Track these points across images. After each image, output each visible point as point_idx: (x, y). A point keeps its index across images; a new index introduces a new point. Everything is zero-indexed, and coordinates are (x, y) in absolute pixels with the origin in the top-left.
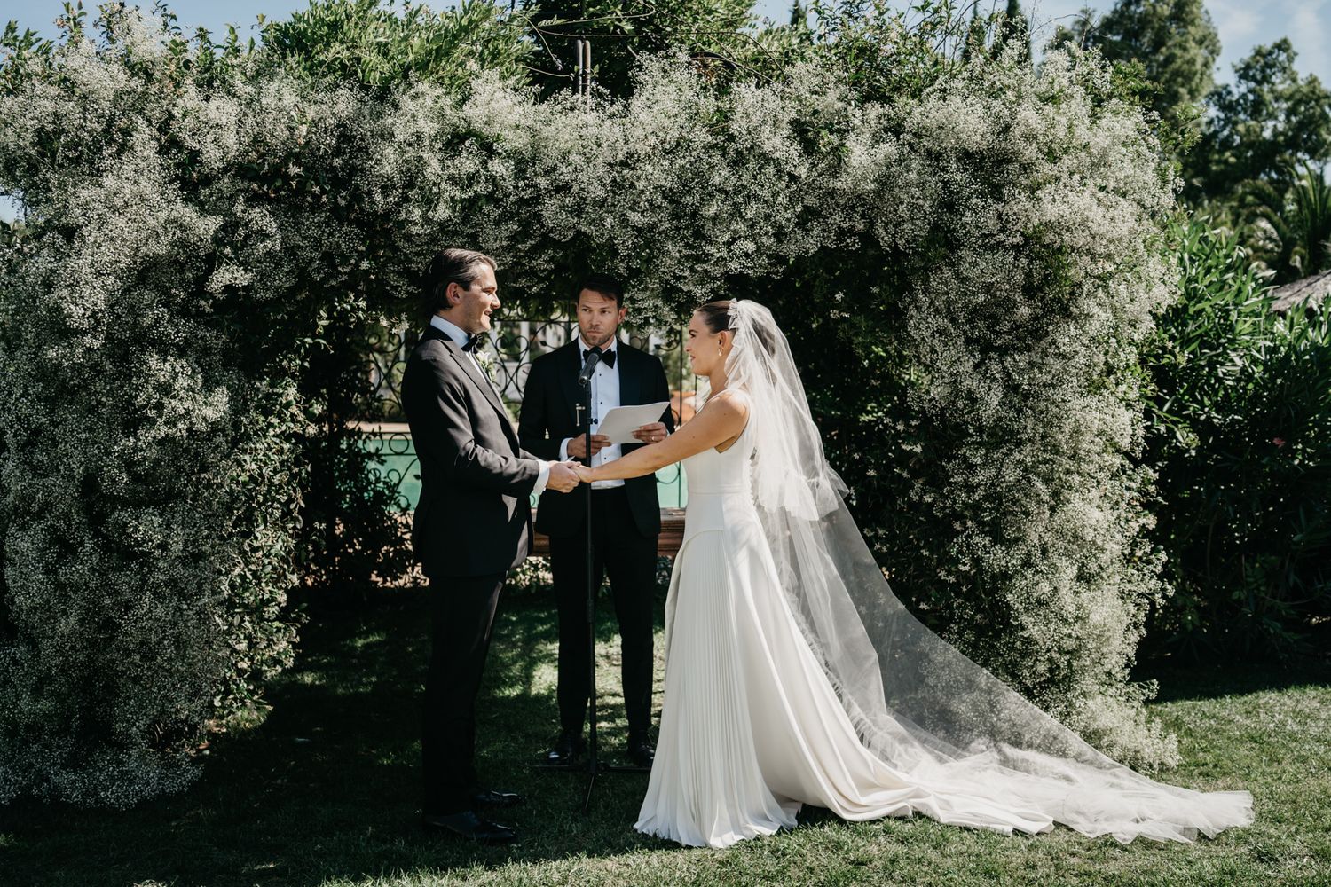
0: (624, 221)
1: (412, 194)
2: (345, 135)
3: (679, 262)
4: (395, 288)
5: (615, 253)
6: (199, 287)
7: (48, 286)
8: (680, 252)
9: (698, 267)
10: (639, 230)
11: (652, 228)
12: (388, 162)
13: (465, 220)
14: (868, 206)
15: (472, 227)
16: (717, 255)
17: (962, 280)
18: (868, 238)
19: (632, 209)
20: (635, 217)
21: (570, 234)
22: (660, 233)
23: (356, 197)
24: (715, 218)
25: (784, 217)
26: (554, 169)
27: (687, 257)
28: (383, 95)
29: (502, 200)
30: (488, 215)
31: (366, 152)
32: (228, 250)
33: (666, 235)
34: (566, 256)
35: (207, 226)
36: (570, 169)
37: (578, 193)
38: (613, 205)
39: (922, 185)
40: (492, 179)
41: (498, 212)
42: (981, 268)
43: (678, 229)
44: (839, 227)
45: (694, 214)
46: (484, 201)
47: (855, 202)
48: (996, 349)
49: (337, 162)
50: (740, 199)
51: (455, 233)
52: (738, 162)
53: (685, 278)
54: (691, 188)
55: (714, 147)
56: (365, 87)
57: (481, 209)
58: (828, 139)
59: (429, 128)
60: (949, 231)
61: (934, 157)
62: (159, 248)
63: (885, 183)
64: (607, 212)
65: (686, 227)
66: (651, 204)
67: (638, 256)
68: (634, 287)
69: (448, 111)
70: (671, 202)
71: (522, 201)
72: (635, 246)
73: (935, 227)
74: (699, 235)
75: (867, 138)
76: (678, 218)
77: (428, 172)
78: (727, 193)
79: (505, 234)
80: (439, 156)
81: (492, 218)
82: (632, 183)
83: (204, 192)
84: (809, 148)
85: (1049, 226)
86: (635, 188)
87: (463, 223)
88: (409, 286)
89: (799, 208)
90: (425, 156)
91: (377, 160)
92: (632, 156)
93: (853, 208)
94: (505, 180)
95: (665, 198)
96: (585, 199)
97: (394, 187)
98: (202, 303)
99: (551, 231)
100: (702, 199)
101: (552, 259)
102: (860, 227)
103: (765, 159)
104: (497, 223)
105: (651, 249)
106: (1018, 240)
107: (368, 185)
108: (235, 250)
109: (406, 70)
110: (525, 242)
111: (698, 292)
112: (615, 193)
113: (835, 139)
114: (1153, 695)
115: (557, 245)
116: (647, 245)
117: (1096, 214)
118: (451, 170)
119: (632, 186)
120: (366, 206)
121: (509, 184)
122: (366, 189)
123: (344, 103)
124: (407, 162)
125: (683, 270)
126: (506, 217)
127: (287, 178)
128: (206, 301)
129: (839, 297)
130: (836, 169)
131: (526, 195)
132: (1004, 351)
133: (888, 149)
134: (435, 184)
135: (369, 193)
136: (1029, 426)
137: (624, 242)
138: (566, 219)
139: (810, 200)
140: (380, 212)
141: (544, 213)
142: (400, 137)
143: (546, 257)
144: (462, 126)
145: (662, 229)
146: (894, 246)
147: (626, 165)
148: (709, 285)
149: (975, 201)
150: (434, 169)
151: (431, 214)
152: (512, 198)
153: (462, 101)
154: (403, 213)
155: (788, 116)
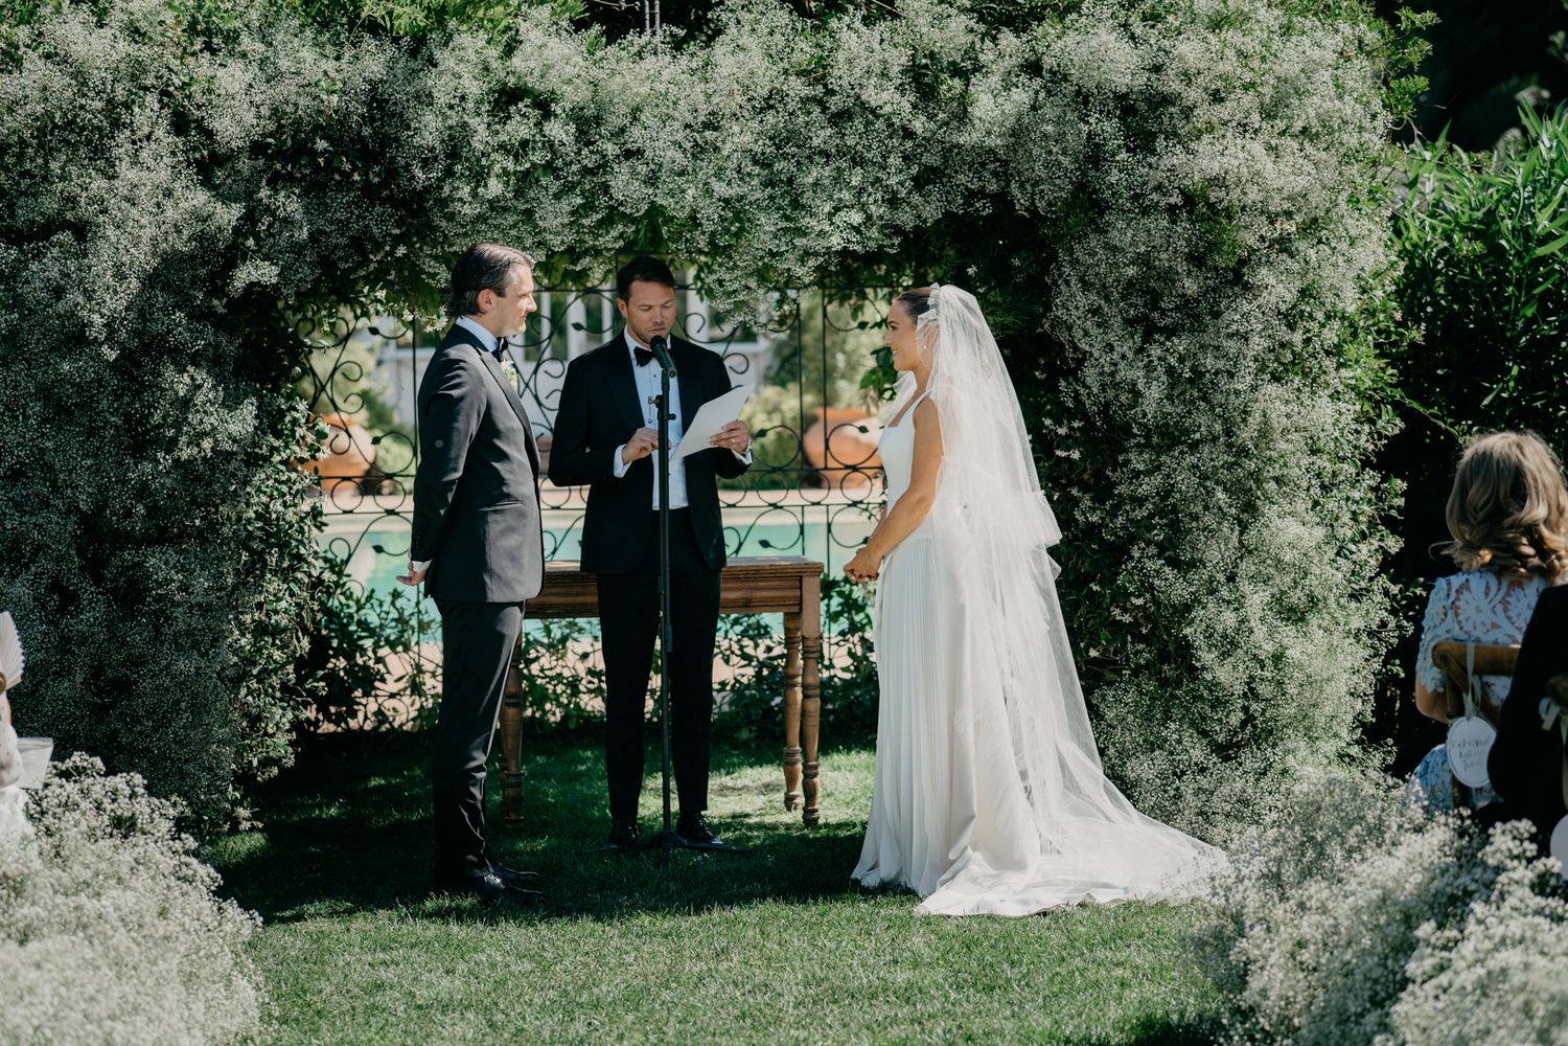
0: (708, 192)
1: (458, 169)
2: (377, 100)
3: (775, 237)
4: (433, 276)
6: (217, 282)
7: (58, 292)
8: (775, 225)
9: (799, 242)
10: (727, 201)
11: (741, 198)
12: (429, 130)
13: (519, 193)
14: (1000, 163)
15: (527, 202)
16: (818, 229)
17: (1112, 249)
18: (1002, 200)
19: (717, 177)
20: (720, 189)
21: (644, 207)
22: (751, 203)
23: (392, 173)
24: (815, 186)
25: (897, 181)
26: (622, 130)
27: (785, 231)
28: (418, 47)
29: (562, 170)
30: (546, 189)
31: (402, 119)
32: (251, 242)
33: (759, 207)
34: (637, 231)
35: (228, 215)
37: (653, 159)
38: (695, 173)
39: (1060, 138)
40: (550, 145)
41: (558, 184)
42: (1130, 236)
43: (772, 198)
44: (967, 188)
45: (790, 181)
46: (540, 171)
47: (983, 157)
48: (1162, 330)
49: (367, 131)
51: (506, 209)
52: (840, 118)
53: (782, 254)
55: (815, 99)
56: (396, 40)
57: (538, 181)
58: (948, 84)
59: (474, 88)
60: (1095, 191)
61: (1082, 98)
62: (182, 245)
63: (1018, 134)
65: (782, 196)
66: (739, 173)
67: (727, 231)
69: (494, 64)
70: (763, 167)
71: (585, 170)
72: (723, 219)
73: (1081, 187)
74: (796, 204)
75: (995, 80)
76: (773, 186)
78: (828, 156)
79: (569, 209)
80: (487, 120)
81: (550, 191)
82: (716, 146)
83: (220, 176)
84: (927, 93)
85: (1217, 182)
86: (720, 152)
87: (516, 198)
89: (915, 170)
90: (470, 121)
91: (415, 128)
92: (715, 114)
93: (983, 165)
94: (565, 145)
95: (755, 162)
96: (661, 167)
97: (435, 159)
98: (216, 302)
99: (621, 204)
100: (798, 163)
101: (621, 236)
102: (993, 186)
103: (874, 113)
104: (557, 197)
105: (740, 221)
106: (1176, 199)
107: (406, 158)
108: (258, 239)
109: (439, 14)
110: (588, 216)
111: (799, 271)
112: (695, 158)
113: (957, 83)
114: (1391, 760)
115: (629, 219)
116: (737, 218)
117: (1266, 164)
118: (502, 137)
119: (716, 149)
120: (403, 182)
121: (570, 149)
122: (402, 162)
123: (374, 61)
124: (450, 128)
125: (779, 246)
126: (568, 189)
127: (313, 154)
128: (220, 299)
129: (971, 271)
130: (962, 117)
131: (590, 162)
132: (1171, 332)
133: (1021, 97)
134: (483, 154)
135: (407, 167)
136: (1204, 422)
137: (709, 216)
138: (638, 189)
139: (928, 159)
140: (419, 187)
141: (612, 183)
142: (441, 99)
143: (614, 233)
144: (512, 81)
145: (753, 199)
146: (1032, 209)
147: (707, 126)
148: (812, 263)
149: (1123, 155)
150: (481, 136)
151: (481, 190)
152: (574, 168)
153: (509, 50)
154: (447, 189)
155: (899, 59)
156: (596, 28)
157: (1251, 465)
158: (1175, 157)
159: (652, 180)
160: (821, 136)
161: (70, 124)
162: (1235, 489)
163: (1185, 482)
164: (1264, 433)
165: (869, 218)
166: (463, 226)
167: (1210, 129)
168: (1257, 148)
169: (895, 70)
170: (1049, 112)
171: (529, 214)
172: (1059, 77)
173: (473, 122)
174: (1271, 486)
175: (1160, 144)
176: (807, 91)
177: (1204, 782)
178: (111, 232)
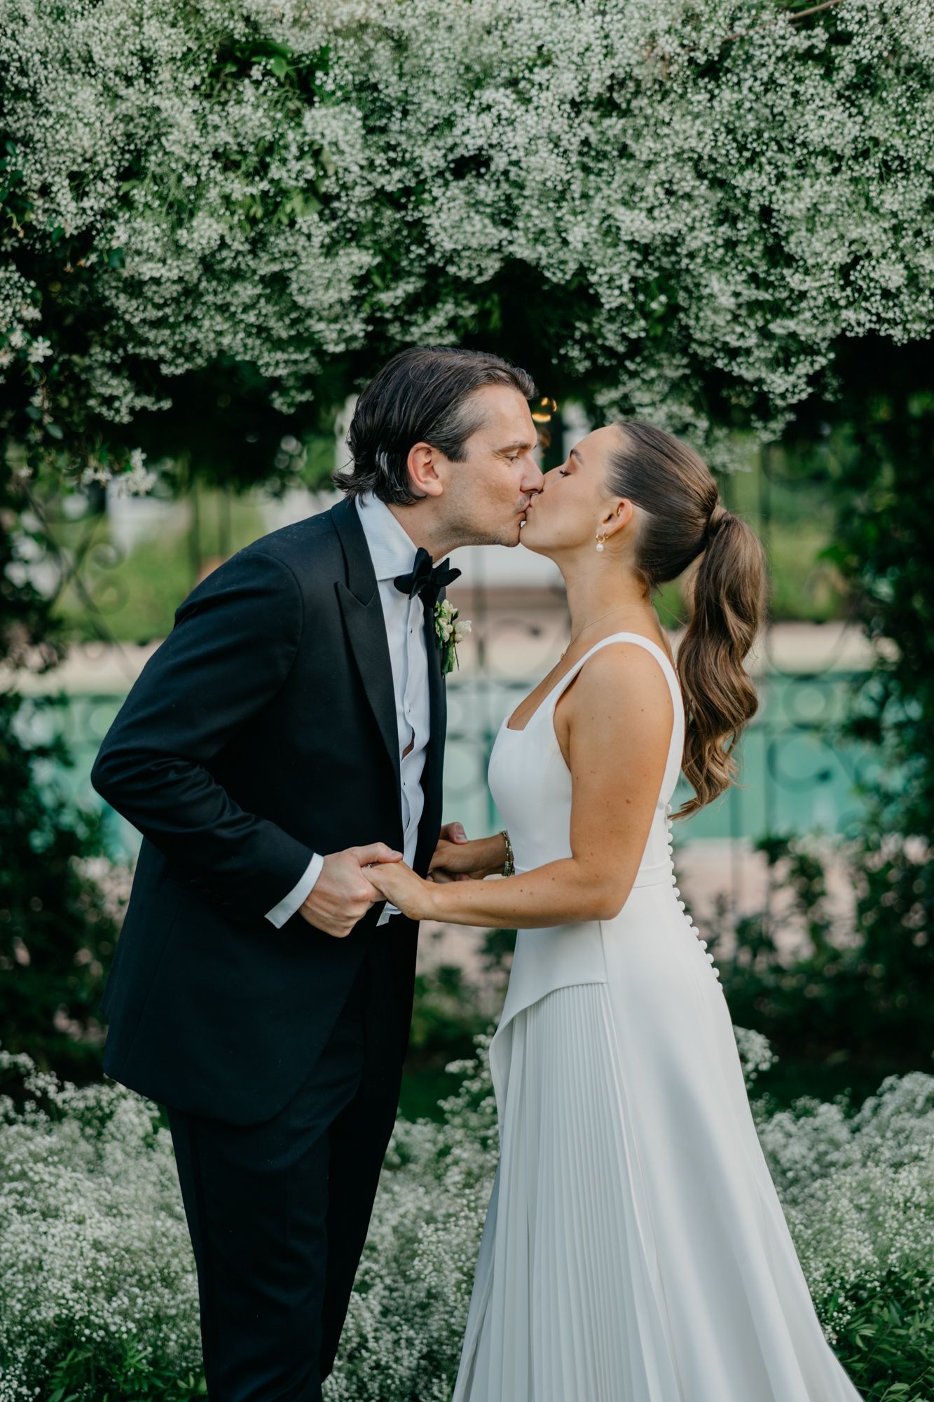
0: (610, 232)
1: (139, 194)
3: (736, 318)
4: (109, 401)
5: (595, 302)
8: (737, 295)
9: (779, 327)
10: (646, 250)
11: (672, 244)
12: (83, 119)
13: (258, 244)
15: (274, 260)
19: (627, 203)
20: (634, 223)
21: (493, 265)
22: (691, 255)
26: (449, 123)
27: (754, 306)
29: (338, 197)
30: (309, 237)
31: (33, 99)
33: (706, 260)
34: (482, 316)
36: (487, 119)
37: (506, 173)
38: (585, 196)
40: (314, 152)
41: (326, 228)
43: (730, 244)
45: (766, 213)
46: (295, 200)
50: (870, 169)
51: (237, 275)
52: (858, 88)
53: (748, 352)
54: (756, 154)
55: (807, 56)
57: (291, 219)
59: (168, 41)
64: (575, 213)
65: (750, 241)
66: (669, 193)
67: (642, 310)
68: (633, 375)
70: (718, 183)
71: (382, 198)
72: (639, 285)
74: (777, 255)
76: (733, 220)
77: (174, 142)
78: (840, 158)
79: (348, 271)
80: (194, 103)
81: (316, 241)
82: (625, 146)
86: (632, 156)
87: (253, 252)
88: (137, 394)
90: (164, 104)
91: (61, 116)
92: (622, 84)
94: (342, 152)
95: (701, 176)
96: (521, 187)
97: (98, 174)
100: (781, 177)
101: (453, 324)
104: (329, 250)
105: (672, 295)
107: (41, 173)
110: (388, 288)
111: (778, 382)
112: (586, 169)
115: (464, 289)
116: (663, 284)
118: (224, 136)
119: (624, 152)
121: (352, 159)
122: (36, 181)
124: (128, 119)
125: (742, 335)
126: (352, 235)
131: (391, 182)
134: (187, 167)
135: (45, 190)
137: (611, 280)
138: (482, 232)
140: (70, 231)
141: (433, 220)
143: (438, 319)
145: (695, 245)
147: (606, 106)
148: (803, 368)
151: (182, 235)
152: (360, 193)
154: (121, 235)
159: (506, 216)
160: (824, 123)
165: (913, 276)
166: (159, 307)
171: (277, 283)
176: (800, 42)
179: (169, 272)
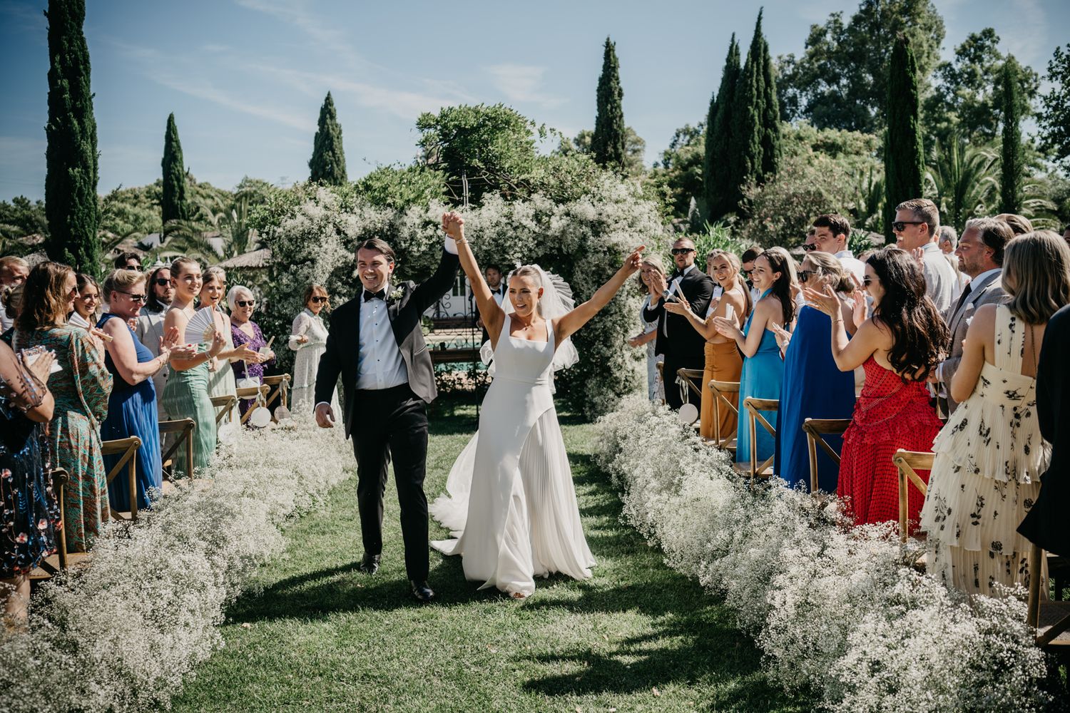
0: (480, 248)
1: (413, 243)
2: (391, 225)
6: (349, 275)
7: (307, 278)
10: (486, 251)
12: (405, 233)
13: (430, 249)
14: (559, 239)
17: (589, 263)
18: (560, 250)
19: (483, 244)
20: (484, 248)
24: (510, 246)
25: (531, 245)
28: (402, 208)
31: (398, 230)
35: (351, 257)
39: (575, 233)
42: (593, 259)
44: (550, 247)
47: (555, 239)
49: (389, 233)
50: (516, 240)
52: (515, 229)
54: (501, 238)
55: (509, 223)
56: (396, 208)
58: (545, 219)
59: (418, 221)
60: (584, 247)
61: (581, 222)
62: (340, 264)
63: (564, 232)
69: (423, 215)
73: (580, 246)
75: (558, 218)
77: (418, 236)
78: (512, 238)
80: (421, 230)
82: (483, 236)
83: (349, 246)
84: (539, 221)
85: (617, 245)
86: (484, 238)
89: (536, 242)
91: (402, 232)
92: (482, 228)
97: (407, 240)
98: (349, 280)
100: (505, 241)
102: (557, 246)
103: (525, 227)
106: (605, 249)
107: (399, 240)
109: (408, 202)
113: (547, 218)
117: (629, 239)
118: (425, 234)
123: (389, 214)
124: (411, 232)
130: (549, 228)
133: (565, 221)
134: (420, 239)
136: (614, 309)
139: (540, 239)
142: (408, 225)
144: (427, 220)
146: (568, 252)
147: (480, 231)
149: (591, 238)
150: (419, 235)
151: (420, 249)
153: (427, 211)
154: (411, 249)
155: (532, 212)
156: (451, 205)
157: (626, 320)
158: (605, 237)
160: (510, 233)
161: (309, 233)
162: (622, 326)
163: (609, 324)
164: (630, 311)
165: (524, 256)
166: (416, 259)
167: (615, 230)
168: (627, 235)
169: (530, 215)
170: (572, 226)
171: (433, 255)
172: (575, 217)
173: (417, 230)
174: (632, 326)
175: (601, 234)
176: (507, 221)
177: (613, 403)
178: (321, 261)
179: (417, 254)
